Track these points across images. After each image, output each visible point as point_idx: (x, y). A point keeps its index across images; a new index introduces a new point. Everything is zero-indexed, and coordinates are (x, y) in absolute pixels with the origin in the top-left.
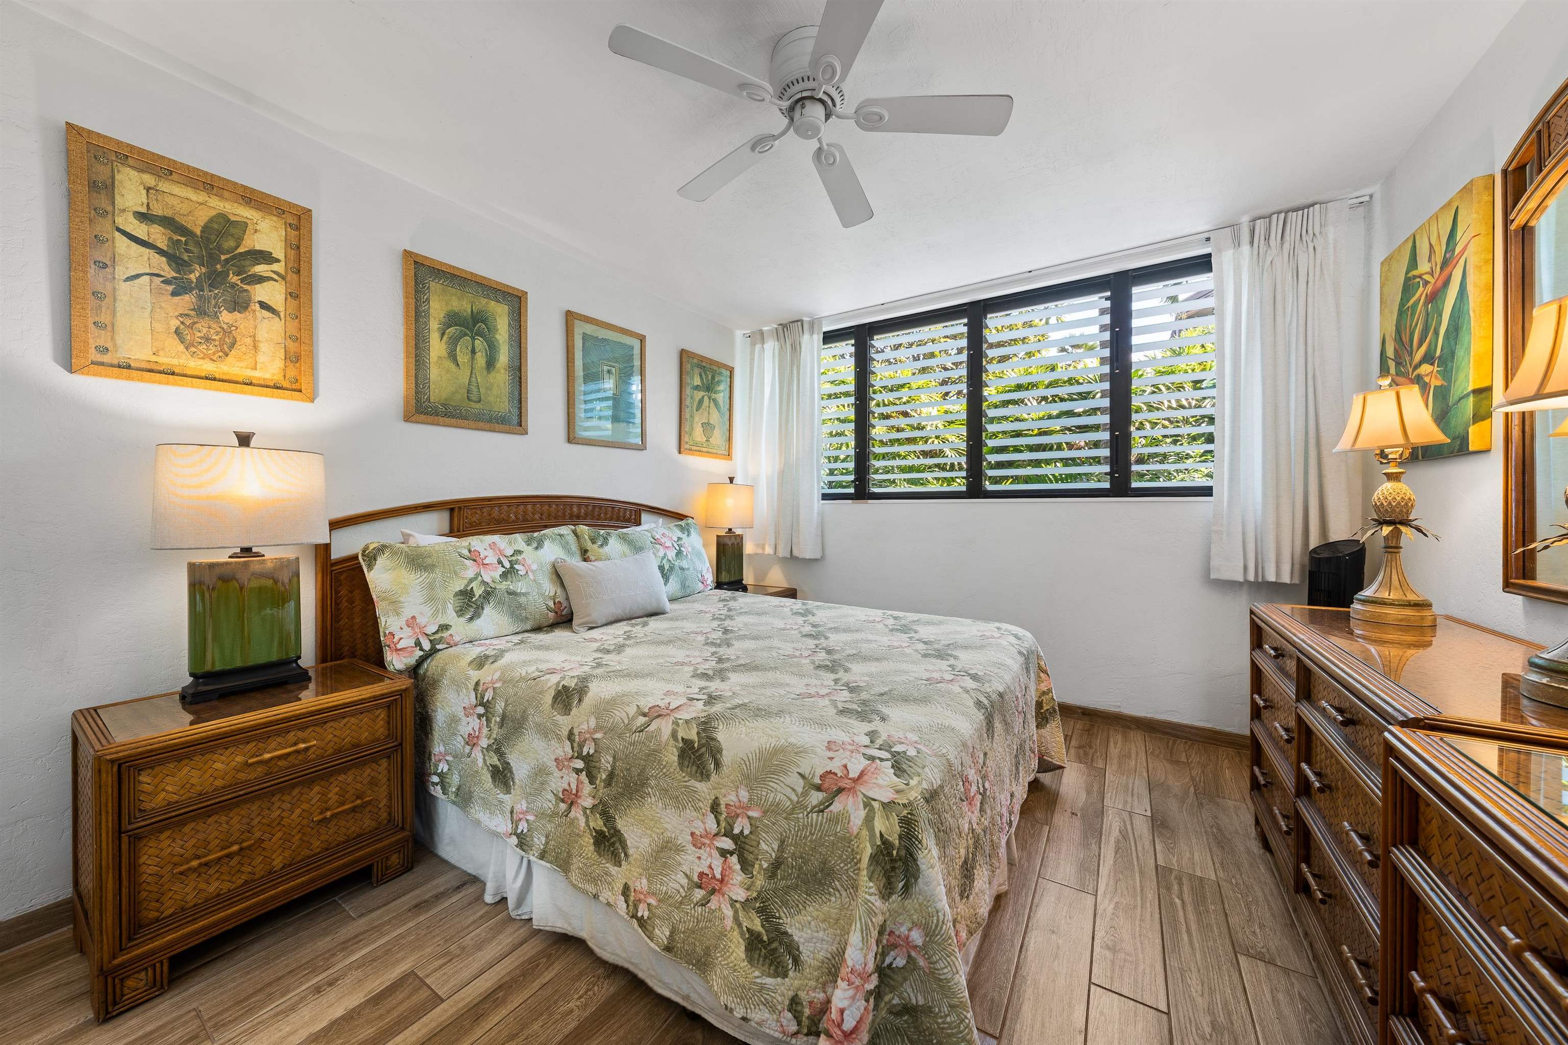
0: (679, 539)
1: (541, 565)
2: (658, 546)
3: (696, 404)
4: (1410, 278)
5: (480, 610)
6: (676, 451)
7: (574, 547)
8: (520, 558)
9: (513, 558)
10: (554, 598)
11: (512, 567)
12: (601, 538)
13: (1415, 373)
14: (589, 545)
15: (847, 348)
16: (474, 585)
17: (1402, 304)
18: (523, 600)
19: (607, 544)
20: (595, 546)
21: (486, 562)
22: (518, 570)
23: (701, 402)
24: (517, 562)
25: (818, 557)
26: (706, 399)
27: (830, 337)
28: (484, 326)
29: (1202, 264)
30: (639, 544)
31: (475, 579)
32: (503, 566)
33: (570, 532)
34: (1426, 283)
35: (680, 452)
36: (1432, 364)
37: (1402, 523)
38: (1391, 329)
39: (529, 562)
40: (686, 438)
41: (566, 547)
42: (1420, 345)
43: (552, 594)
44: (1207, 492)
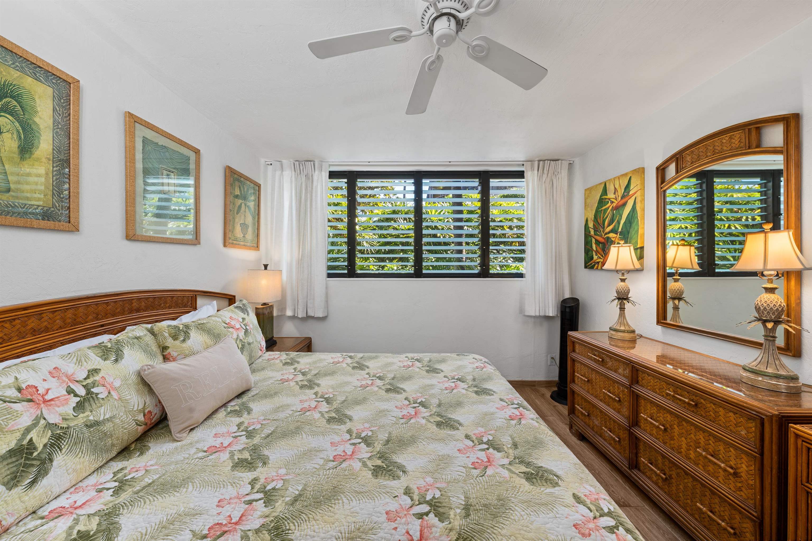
0: (244, 319)
1: (125, 379)
2: (231, 330)
3: (236, 209)
4: (603, 199)
5: (48, 465)
6: (221, 245)
7: (154, 348)
8: (97, 378)
9: (89, 381)
10: (143, 411)
11: (89, 392)
12: (182, 334)
13: (606, 236)
14: (170, 342)
15: (343, 182)
16: (33, 435)
17: (598, 208)
18: (108, 427)
19: (189, 338)
20: (177, 342)
21: (48, 397)
22: (97, 394)
23: (240, 207)
24: (94, 384)
25: (326, 315)
26: (243, 205)
27: (333, 175)
28: (15, 103)
29: (520, 175)
30: (216, 331)
31: (35, 425)
32: (76, 395)
33: (145, 332)
34: (612, 202)
35: (225, 246)
36: (617, 234)
37: (625, 299)
38: (591, 216)
39: (109, 379)
40: (229, 235)
41: (146, 350)
42: (609, 225)
43: (141, 407)
44: (520, 275)
